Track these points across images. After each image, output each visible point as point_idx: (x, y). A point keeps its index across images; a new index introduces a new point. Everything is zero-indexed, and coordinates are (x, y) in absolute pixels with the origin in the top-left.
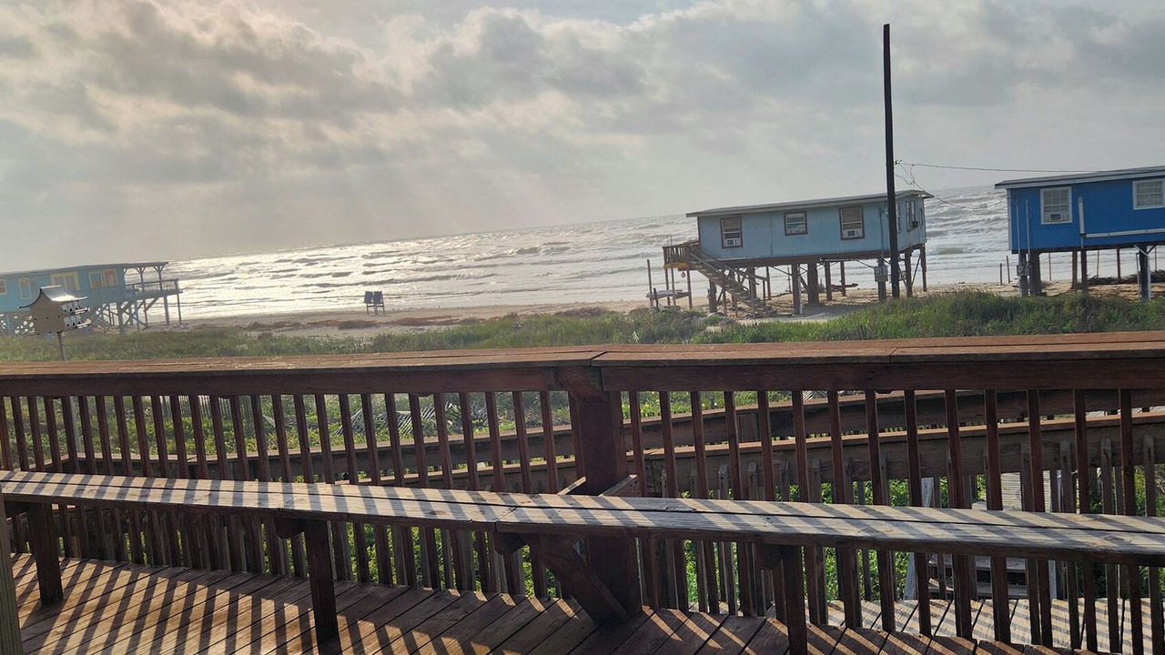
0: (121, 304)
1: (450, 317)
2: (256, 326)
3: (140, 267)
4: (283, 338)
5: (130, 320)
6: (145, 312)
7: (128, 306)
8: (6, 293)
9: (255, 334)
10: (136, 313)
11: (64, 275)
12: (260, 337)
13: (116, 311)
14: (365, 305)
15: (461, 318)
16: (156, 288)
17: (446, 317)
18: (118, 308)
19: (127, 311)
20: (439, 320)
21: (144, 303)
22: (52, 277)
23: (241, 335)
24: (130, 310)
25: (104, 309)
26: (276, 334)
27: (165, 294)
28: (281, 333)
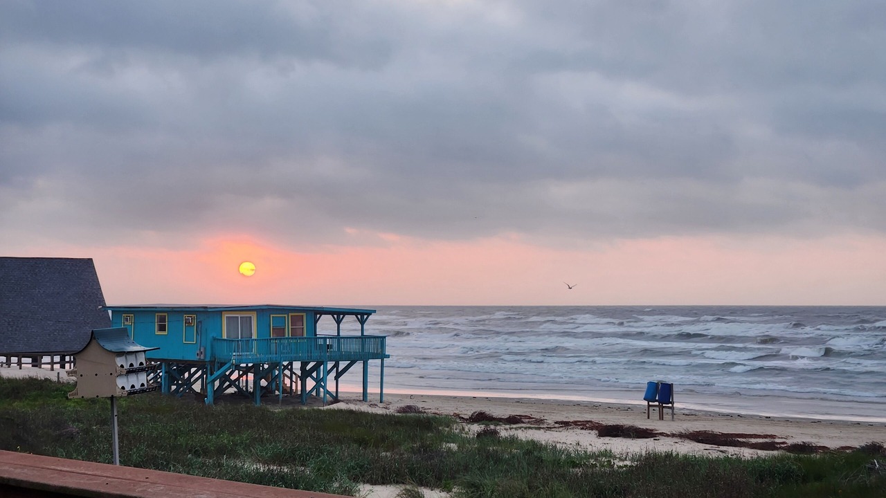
0: (307, 363)
1: (773, 436)
2: (480, 418)
3: (339, 314)
4: (513, 441)
5: (316, 388)
6: (336, 378)
7: (316, 368)
8: (166, 333)
9: (476, 428)
10: (324, 380)
11: (239, 315)
12: (479, 435)
13: (299, 373)
14: (645, 403)
15: (790, 442)
16: (354, 347)
17: (766, 436)
18: (303, 368)
19: (314, 374)
20: (753, 441)
21: (336, 366)
22: (225, 316)
23: (456, 429)
24: (318, 374)
25: (286, 367)
26: (504, 432)
27: (364, 358)
28: (512, 432)
